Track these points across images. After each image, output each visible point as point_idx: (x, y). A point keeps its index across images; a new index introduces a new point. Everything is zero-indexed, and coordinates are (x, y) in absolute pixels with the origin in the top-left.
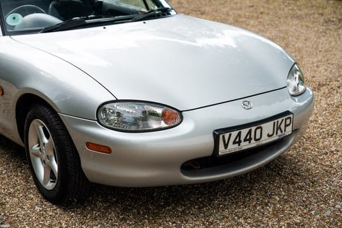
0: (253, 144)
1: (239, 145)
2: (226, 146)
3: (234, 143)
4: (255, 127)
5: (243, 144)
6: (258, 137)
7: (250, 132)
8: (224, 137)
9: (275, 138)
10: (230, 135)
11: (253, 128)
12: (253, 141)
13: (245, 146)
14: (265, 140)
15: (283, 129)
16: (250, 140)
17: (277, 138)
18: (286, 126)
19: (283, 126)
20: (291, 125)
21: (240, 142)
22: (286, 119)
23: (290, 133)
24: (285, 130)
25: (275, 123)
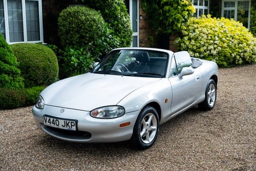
0: (55, 126)
2: (46, 122)
3: (48, 122)
6: (57, 124)
8: (44, 118)
9: (65, 128)
11: (55, 119)
13: (52, 125)
14: (60, 127)
15: (70, 126)
16: (54, 124)
17: (67, 129)
18: (72, 126)
19: (70, 124)
20: (75, 126)
21: (50, 123)
22: (71, 122)
23: (75, 130)
24: (72, 128)
25: (65, 121)
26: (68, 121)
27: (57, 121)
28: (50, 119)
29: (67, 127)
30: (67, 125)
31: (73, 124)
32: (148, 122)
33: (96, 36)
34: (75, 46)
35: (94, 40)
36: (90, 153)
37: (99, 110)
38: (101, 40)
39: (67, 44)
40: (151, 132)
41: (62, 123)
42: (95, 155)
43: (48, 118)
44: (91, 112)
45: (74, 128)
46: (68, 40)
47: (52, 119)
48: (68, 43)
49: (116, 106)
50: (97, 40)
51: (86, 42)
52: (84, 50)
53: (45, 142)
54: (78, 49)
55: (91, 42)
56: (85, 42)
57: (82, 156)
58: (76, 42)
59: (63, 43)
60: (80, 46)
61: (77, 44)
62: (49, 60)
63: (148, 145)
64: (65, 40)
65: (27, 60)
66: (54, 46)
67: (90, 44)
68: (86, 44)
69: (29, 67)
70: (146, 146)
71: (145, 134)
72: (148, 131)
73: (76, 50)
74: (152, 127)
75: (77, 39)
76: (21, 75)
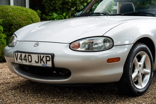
0: (27, 63)
2: (17, 60)
3: (20, 59)
4: (28, 54)
5: (23, 61)
6: (30, 60)
7: (25, 56)
8: (15, 54)
9: (39, 65)
11: (27, 55)
14: (33, 64)
15: (45, 61)
16: (26, 60)
17: (41, 65)
18: (47, 61)
19: (44, 59)
20: (51, 61)
21: (22, 59)
22: (46, 57)
23: (51, 66)
24: (46, 63)
25: (38, 56)
26: (42, 56)
27: (30, 57)
28: (21, 55)
29: (41, 63)
30: (42, 60)
31: (48, 59)
32: (141, 63)
33: (78, 2)
34: (58, 12)
35: (76, 6)
36: (69, 98)
37: (81, 42)
38: (84, 6)
39: (50, 10)
40: (144, 75)
41: (35, 58)
42: (75, 100)
43: (19, 54)
44: (70, 44)
45: (49, 64)
46: (52, 6)
47: (23, 55)
48: (52, 10)
49: (103, 36)
50: (79, 6)
51: (69, 7)
52: (66, 15)
53: (18, 88)
54: (61, 14)
55: (73, 8)
56: (67, 8)
57: (59, 101)
58: (60, 8)
59: (47, 11)
60: (63, 12)
61: (60, 10)
62: (32, 20)
63: (140, 91)
64: (49, 8)
65: (10, 18)
66: (38, 11)
67: (72, 9)
68: (69, 10)
69: (12, 25)
70: (139, 92)
71: (137, 76)
72: (140, 74)
73: (59, 14)
74: (146, 70)
75: (60, 5)
76: (3, 33)
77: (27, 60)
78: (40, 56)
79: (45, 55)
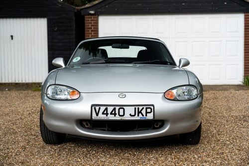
0: (117, 118)
1: (107, 116)
2: (97, 114)
3: (103, 113)
5: (109, 115)
6: (121, 113)
7: (115, 109)
8: (95, 108)
9: (136, 118)
10: (100, 108)
11: (118, 108)
12: (117, 115)
13: (111, 117)
14: (127, 117)
15: (144, 114)
16: (115, 114)
17: (138, 118)
18: (147, 113)
19: (144, 112)
20: (152, 113)
21: (107, 114)
22: (147, 108)
23: (152, 118)
24: (146, 115)
25: (135, 108)
26: (141, 108)
27: (121, 111)
28: (106, 109)
29: (138, 116)
30: (140, 112)
31: (149, 110)
43: (103, 107)
45: (150, 116)
47: (111, 108)
49: (189, 85)
77: (117, 114)
78: (138, 108)
79: (145, 107)
